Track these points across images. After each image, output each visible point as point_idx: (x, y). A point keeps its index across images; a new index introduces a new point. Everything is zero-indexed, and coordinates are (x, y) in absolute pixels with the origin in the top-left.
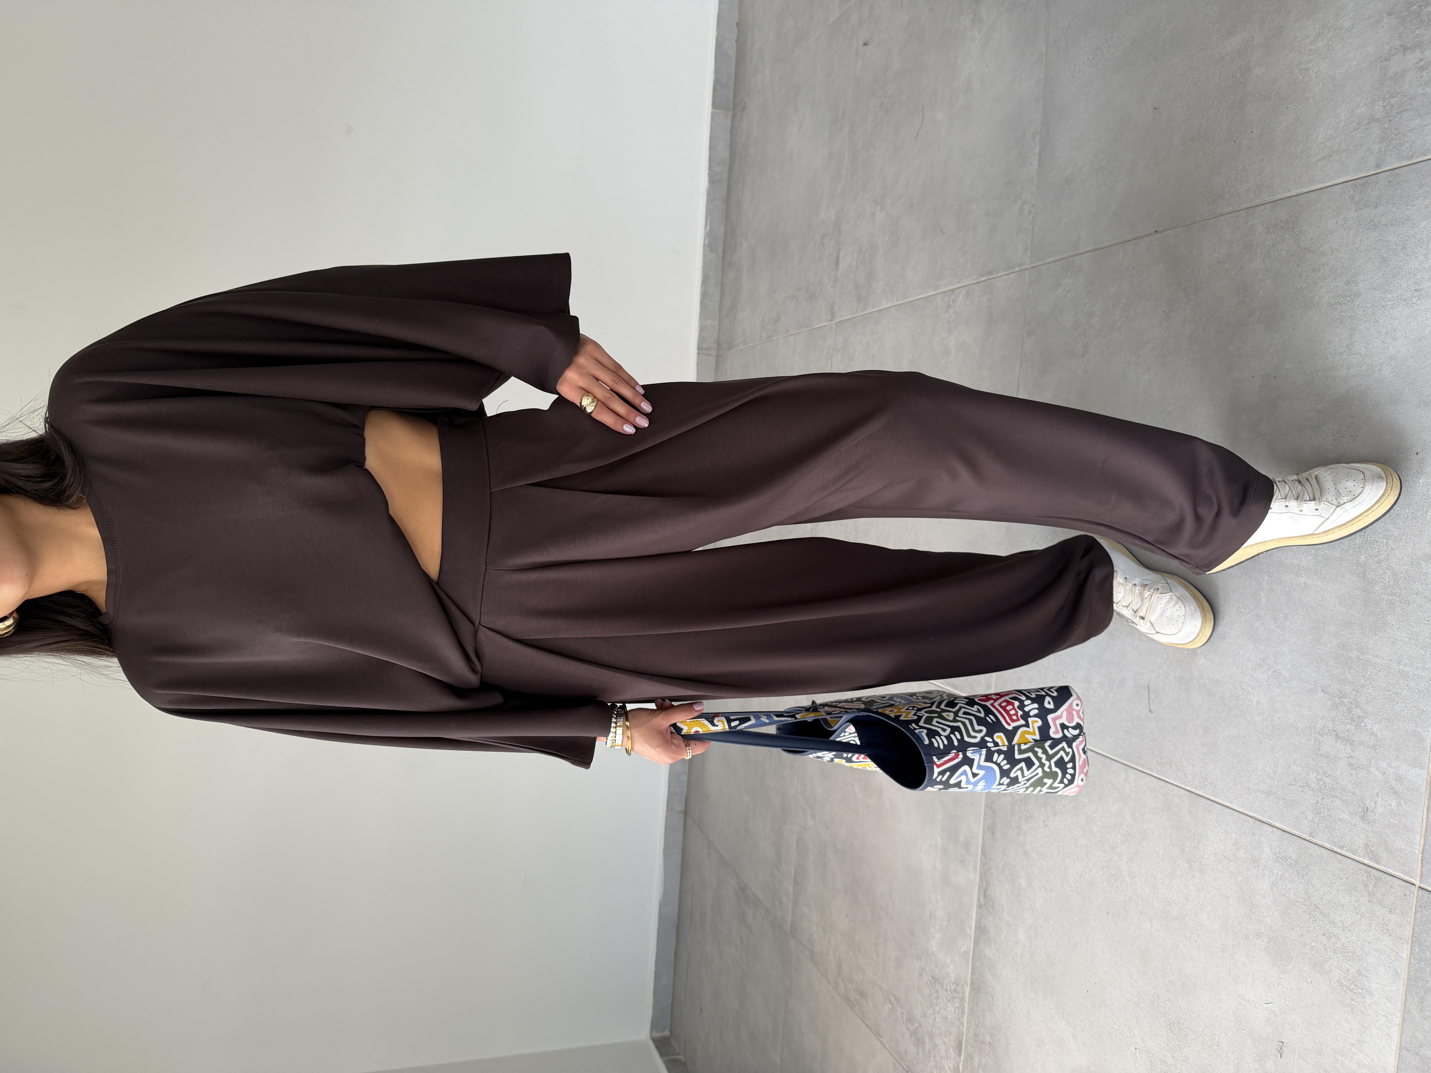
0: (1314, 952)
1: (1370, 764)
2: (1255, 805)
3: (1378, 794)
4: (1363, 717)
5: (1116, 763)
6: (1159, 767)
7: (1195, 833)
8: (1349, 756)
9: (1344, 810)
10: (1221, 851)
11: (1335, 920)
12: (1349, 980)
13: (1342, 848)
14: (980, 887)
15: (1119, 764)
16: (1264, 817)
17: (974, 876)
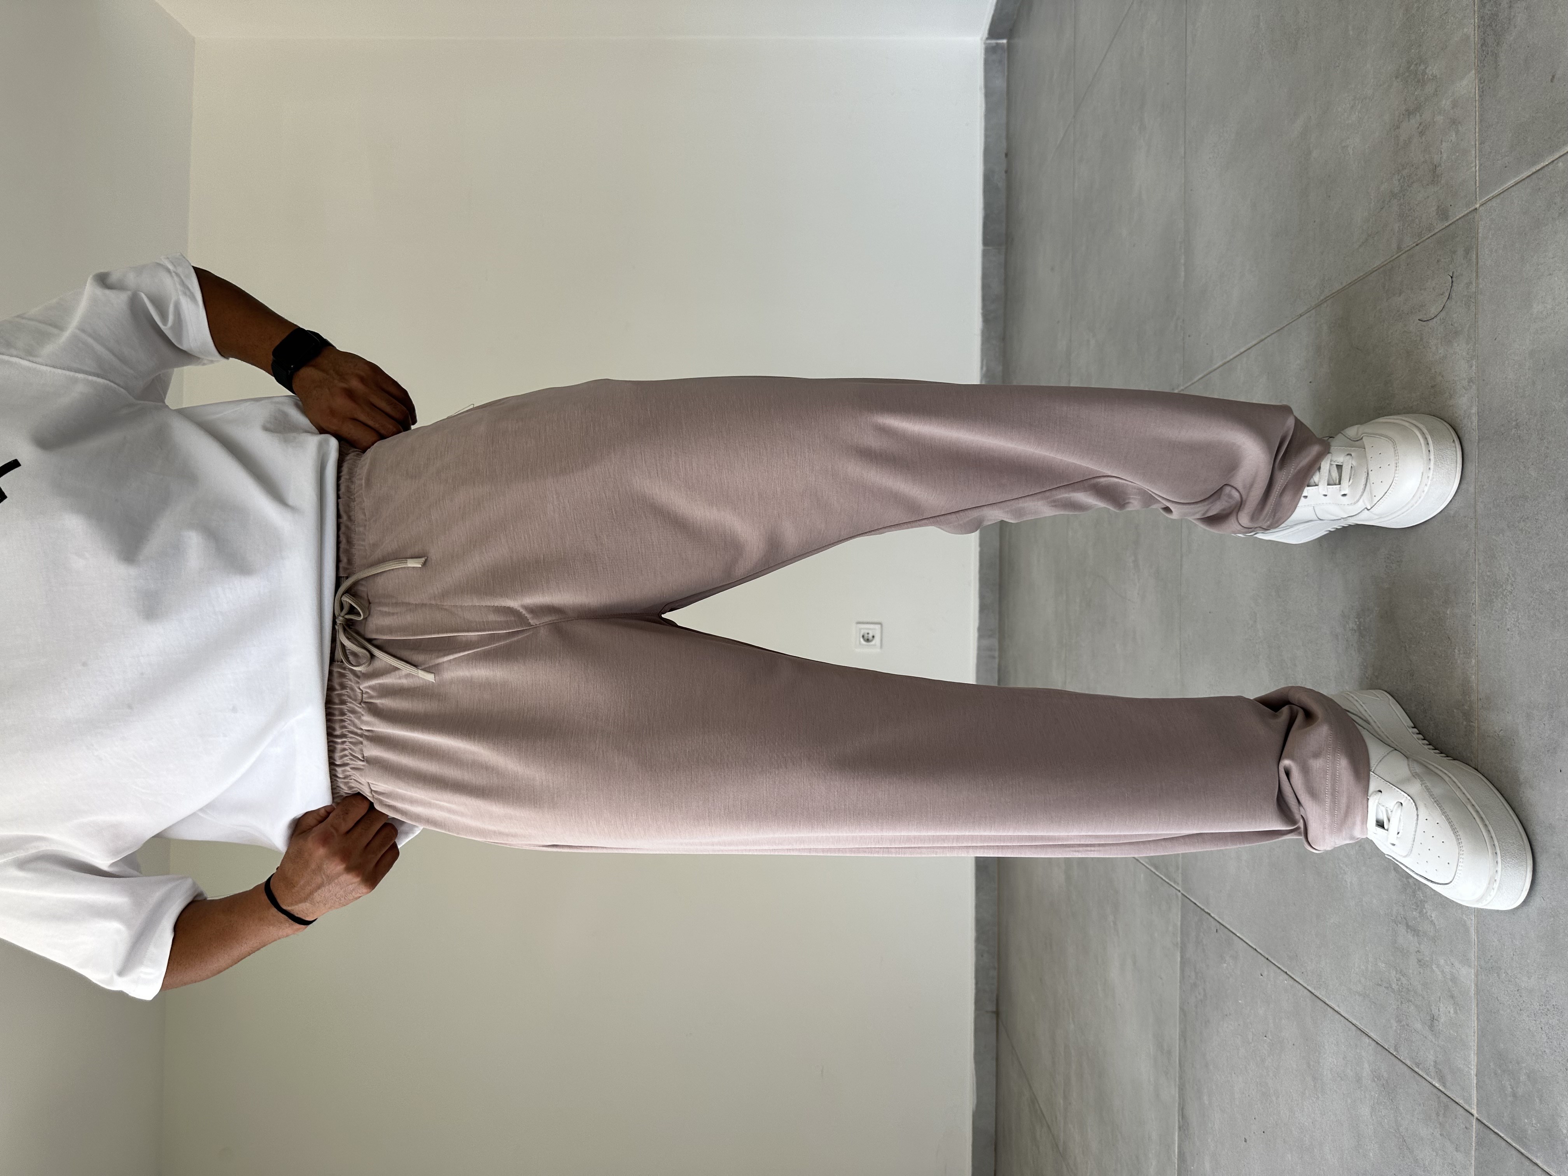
1: (1432, 960)
2: (1355, 1009)
3: (1440, 998)
4: (1424, 901)
5: (1260, 955)
6: (1289, 963)
7: (1316, 1044)
8: (1417, 949)
9: (1417, 1017)
10: (1334, 1066)
11: (1417, 1157)
13: (1418, 1065)
14: (1179, 1104)
16: (1362, 1026)
17: (1175, 1092)
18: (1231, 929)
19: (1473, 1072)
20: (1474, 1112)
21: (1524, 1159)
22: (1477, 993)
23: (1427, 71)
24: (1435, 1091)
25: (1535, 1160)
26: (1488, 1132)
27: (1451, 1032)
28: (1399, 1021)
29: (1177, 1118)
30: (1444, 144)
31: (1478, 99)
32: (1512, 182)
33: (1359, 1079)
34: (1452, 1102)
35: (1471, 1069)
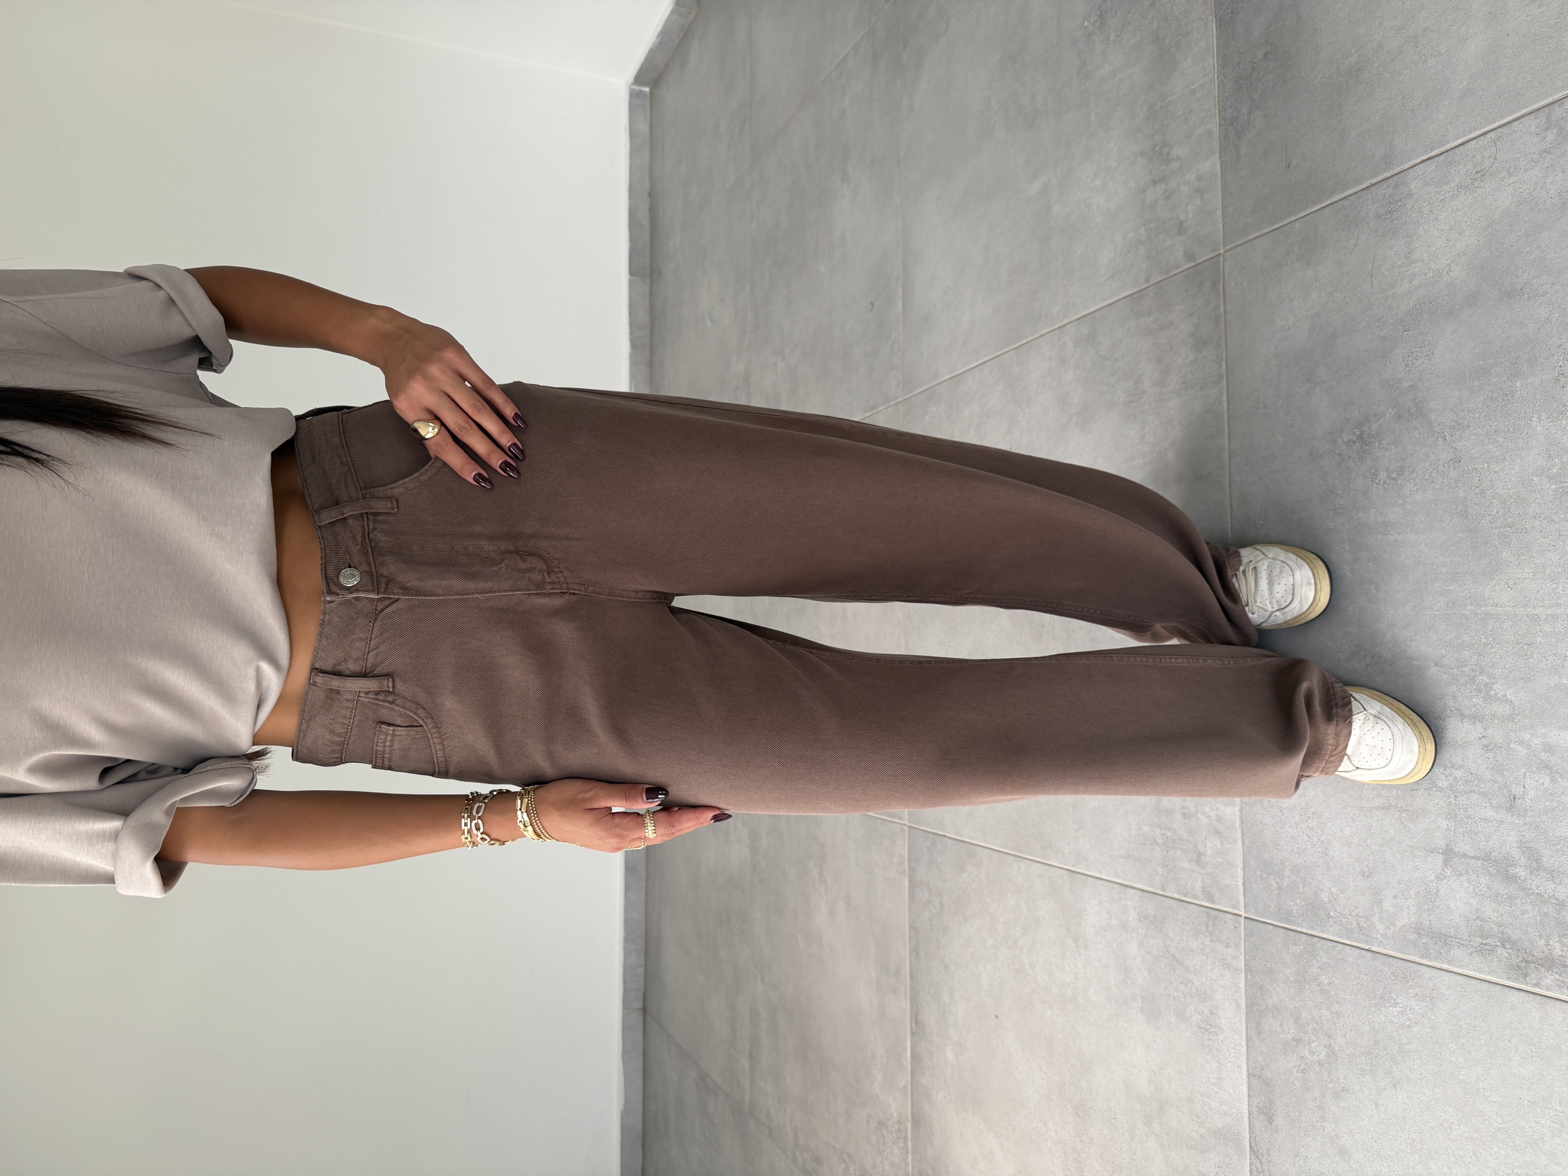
0: (1176, 1002)
2: (1118, 871)
3: (1206, 837)
6: (1043, 852)
7: (1076, 911)
8: (1181, 806)
9: (1184, 858)
10: (1097, 923)
11: (1189, 966)
12: (1205, 1021)
13: (1185, 895)
14: (911, 1013)
15: (1012, 857)
16: (1128, 882)
17: (905, 1004)
18: (972, 841)
19: (1240, 884)
20: (1242, 913)
21: (1290, 933)
22: (1242, 823)
23: (1172, 152)
24: (1203, 909)
25: (1299, 929)
26: (1257, 923)
27: (1219, 859)
28: (1165, 866)
29: (908, 1026)
30: (1190, 207)
31: (1221, 176)
32: (1254, 235)
33: (1124, 925)
34: (1221, 913)
35: (1238, 882)
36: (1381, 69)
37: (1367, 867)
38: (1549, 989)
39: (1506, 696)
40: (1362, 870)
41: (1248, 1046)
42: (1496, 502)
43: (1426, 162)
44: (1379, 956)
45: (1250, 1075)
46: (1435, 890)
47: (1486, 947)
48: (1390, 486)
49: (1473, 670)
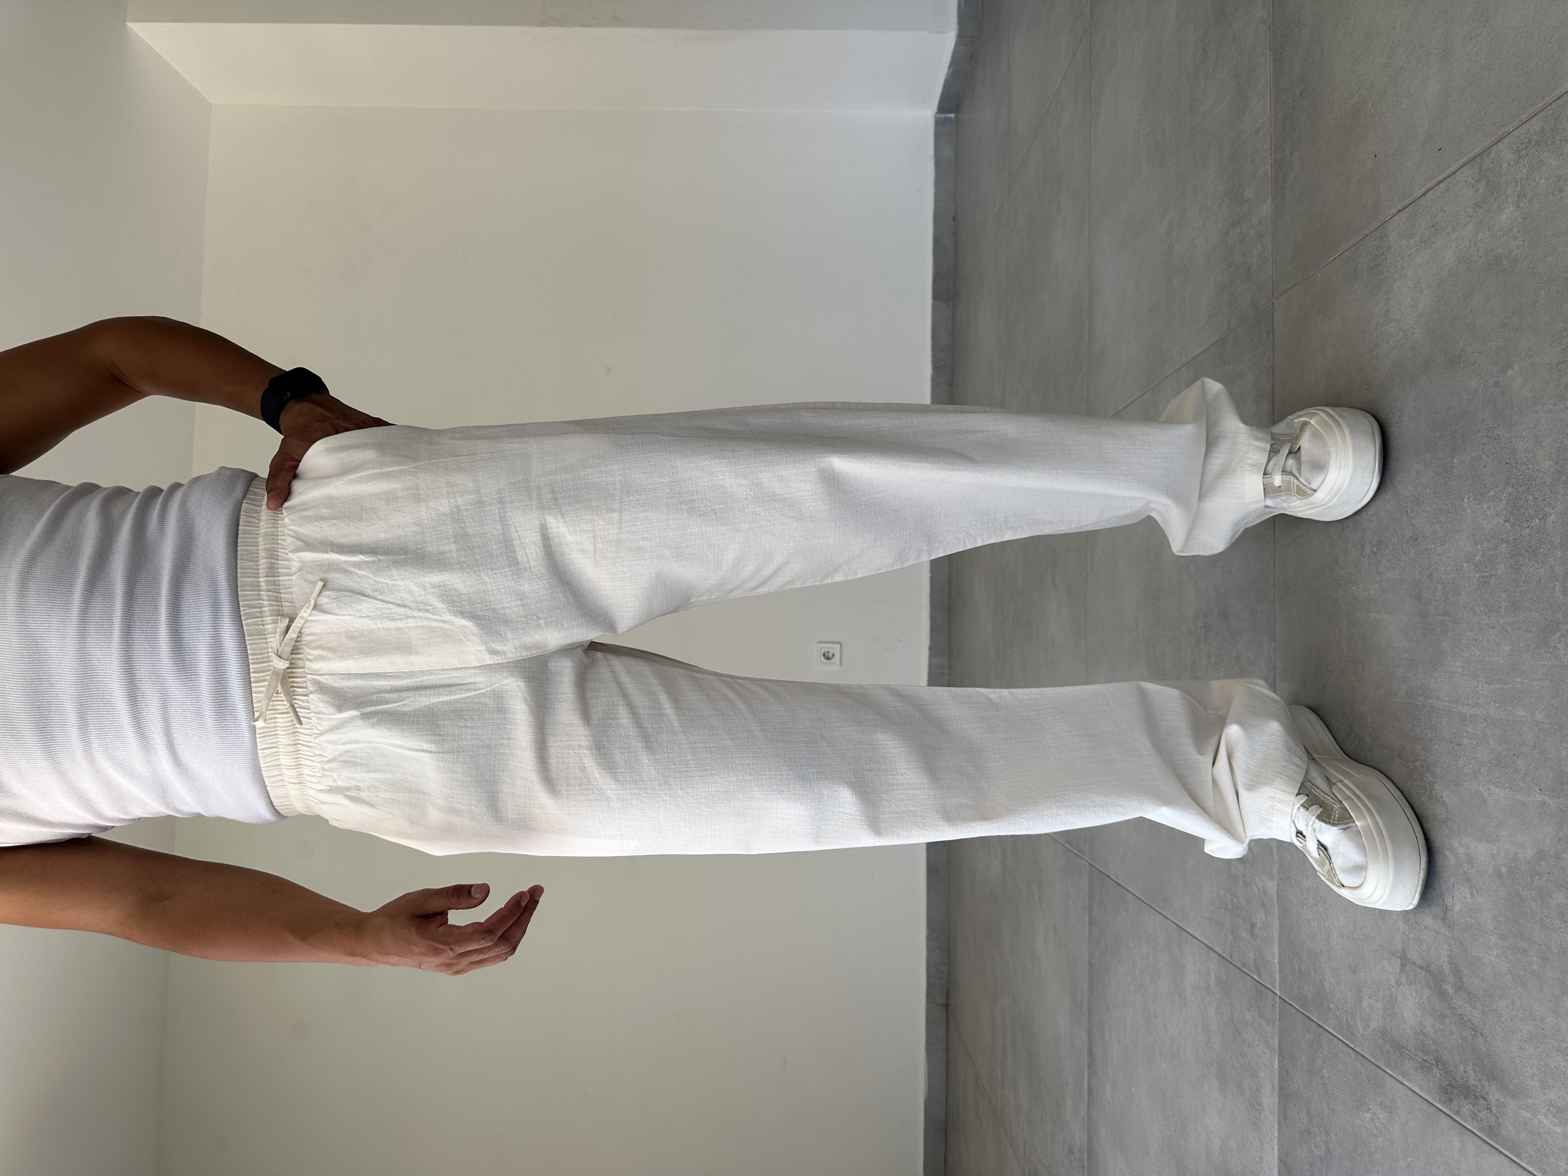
18: (1124, 885)
19: (1276, 961)
20: (1278, 992)
21: (1305, 1019)
22: (1278, 900)
23: (1244, 194)
24: (1255, 982)
25: (1311, 1017)
26: (1285, 1004)
27: (1264, 934)
28: (1232, 934)
29: (1086, 1058)
30: (1254, 252)
31: (1273, 221)
33: (1208, 987)
34: (1265, 989)
35: (1274, 958)
36: (1372, 110)
37: (1353, 961)
38: (1465, 1121)
39: (1442, 798)
40: (1350, 964)
41: (1279, 1130)
42: (1440, 587)
43: (1401, 213)
44: (1359, 1056)
45: (1280, 1160)
46: (1394, 996)
47: (1426, 1064)
48: (1373, 560)
49: (1423, 767)
